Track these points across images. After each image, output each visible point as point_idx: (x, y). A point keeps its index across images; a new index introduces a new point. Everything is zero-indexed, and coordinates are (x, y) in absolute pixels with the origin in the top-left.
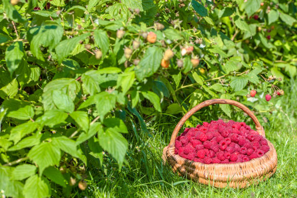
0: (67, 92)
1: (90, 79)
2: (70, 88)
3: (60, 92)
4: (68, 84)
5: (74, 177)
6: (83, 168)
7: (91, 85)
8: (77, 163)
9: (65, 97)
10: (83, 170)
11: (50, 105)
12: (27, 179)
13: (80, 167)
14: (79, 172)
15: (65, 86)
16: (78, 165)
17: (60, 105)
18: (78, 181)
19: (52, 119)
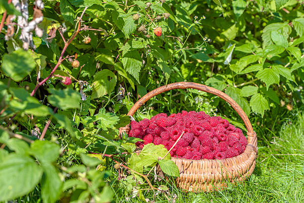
0: (282, 33)
1: (299, 24)
2: (283, 30)
3: (277, 32)
4: (282, 27)
5: (283, 101)
6: (290, 94)
7: (300, 28)
8: (286, 89)
9: (281, 36)
10: (290, 96)
11: (269, 42)
12: (251, 96)
13: (288, 93)
14: (287, 96)
15: (280, 29)
16: (287, 91)
17: (277, 42)
18: (287, 103)
19: (274, 50)
